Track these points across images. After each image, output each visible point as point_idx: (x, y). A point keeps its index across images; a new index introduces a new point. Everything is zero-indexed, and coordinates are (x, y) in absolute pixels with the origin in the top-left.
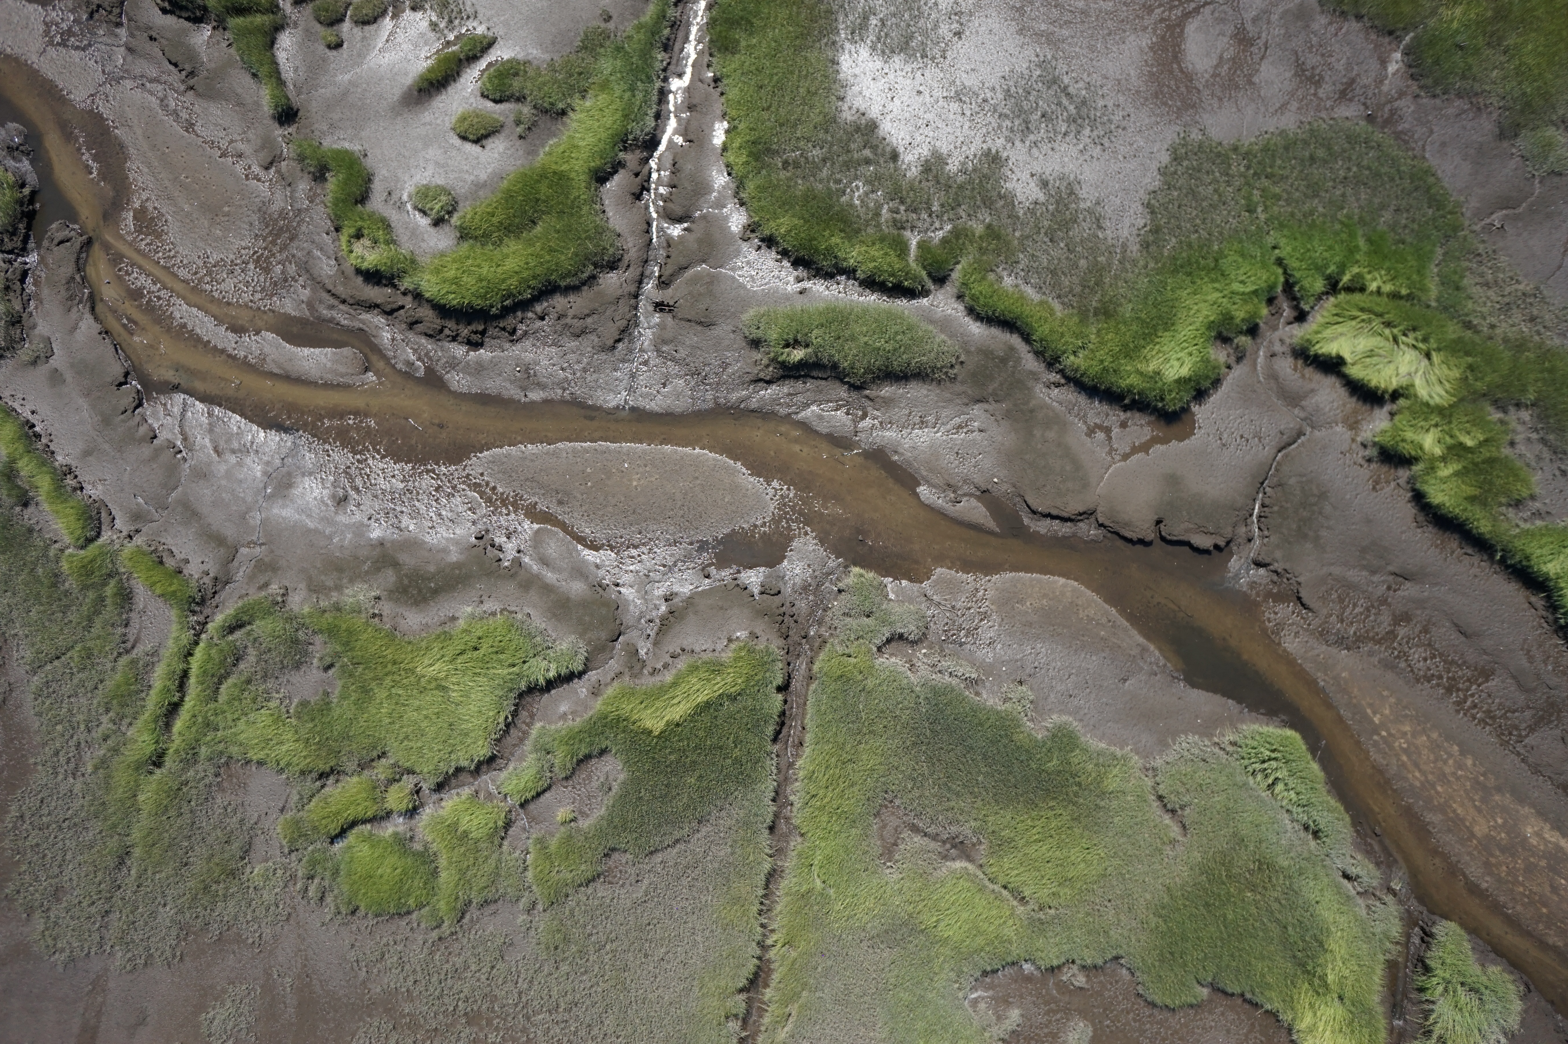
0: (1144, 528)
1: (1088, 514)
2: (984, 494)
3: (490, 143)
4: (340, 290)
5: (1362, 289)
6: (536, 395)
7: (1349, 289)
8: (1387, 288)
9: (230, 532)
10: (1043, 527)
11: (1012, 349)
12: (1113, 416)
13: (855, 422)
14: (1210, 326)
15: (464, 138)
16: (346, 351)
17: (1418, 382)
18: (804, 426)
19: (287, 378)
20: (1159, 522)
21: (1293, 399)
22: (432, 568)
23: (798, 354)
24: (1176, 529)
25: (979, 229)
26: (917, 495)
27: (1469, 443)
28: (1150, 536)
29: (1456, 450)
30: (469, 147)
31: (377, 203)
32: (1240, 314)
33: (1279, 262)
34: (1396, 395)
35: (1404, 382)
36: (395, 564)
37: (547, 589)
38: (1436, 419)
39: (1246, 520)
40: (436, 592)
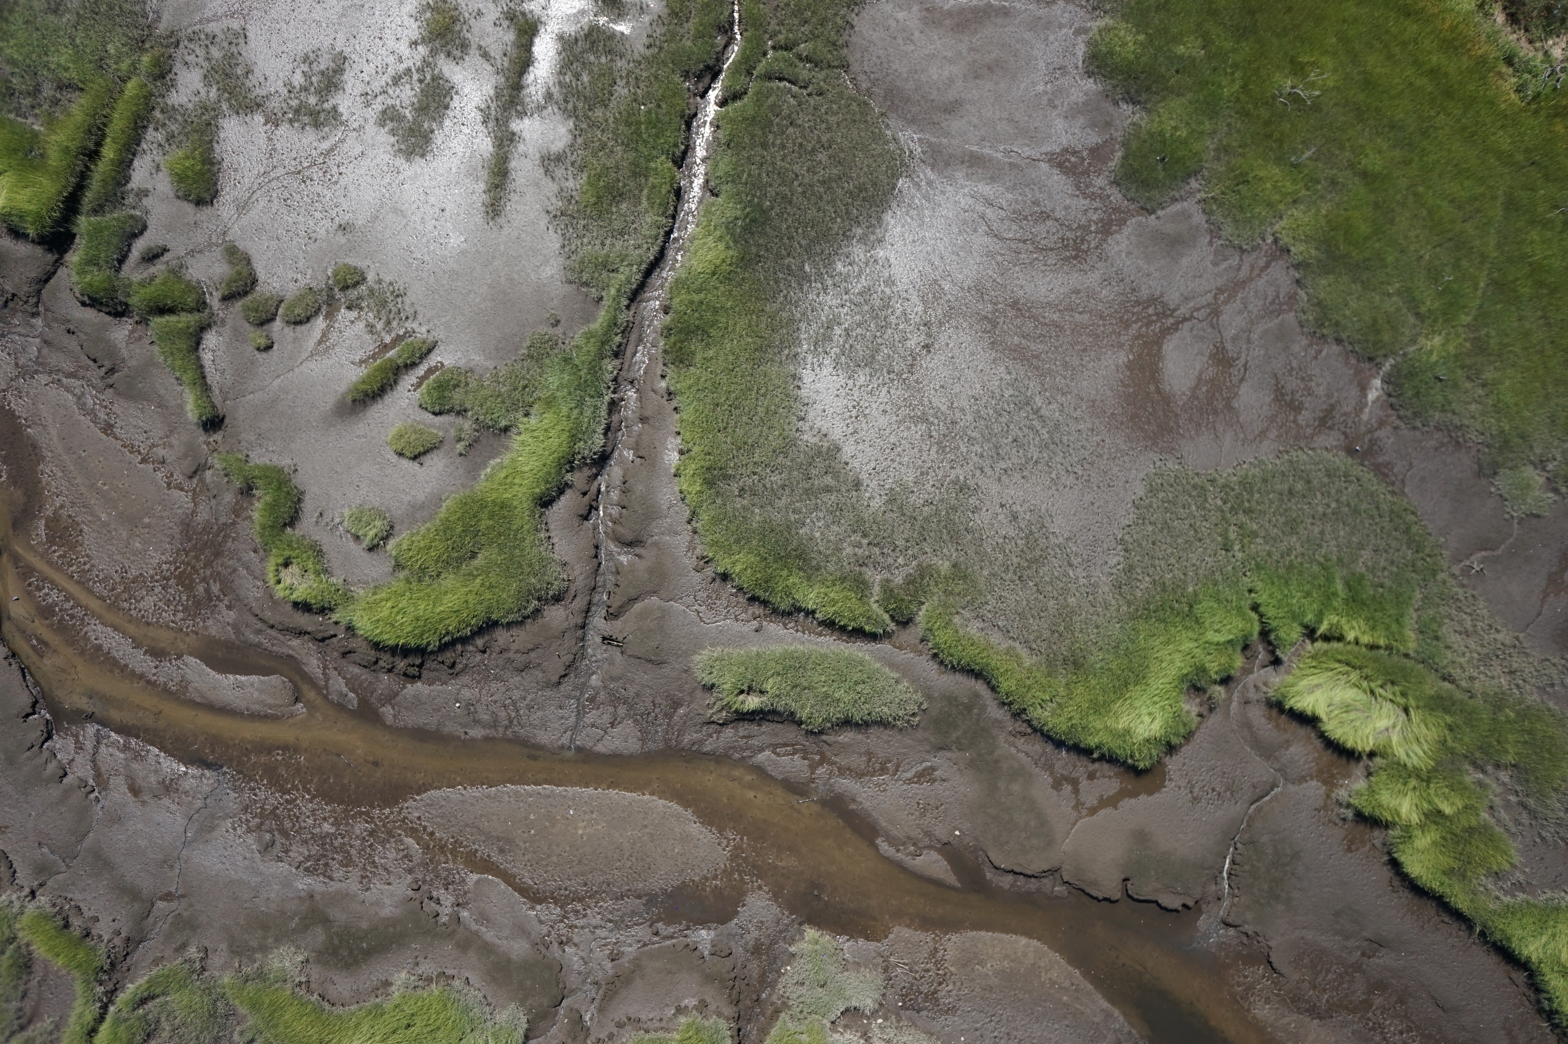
0: (1110, 887)
1: (1054, 871)
2: (947, 849)
3: (427, 460)
4: (268, 615)
5: (1340, 638)
6: (476, 733)
7: (1326, 638)
8: (1365, 639)
9: (146, 884)
10: (1006, 881)
11: (977, 695)
12: (1081, 767)
13: (813, 768)
14: (1183, 678)
15: (401, 454)
16: (275, 679)
17: (1395, 738)
18: (759, 770)
19: (211, 708)
20: (1126, 880)
21: (1267, 752)
22: (364, 925)
23: (753, 702)
24: (1145, 889)
25: (945, 567)
26: (876, 847)
27: (1447, 810)
28: (1117, 895)
29: (1434, 816)
30: (405, 463)
31: (307, 526)
32: (1213, 667)
33: (1255, 608)
34: (1372, 755)
35: (1382, 739)
36: (326, 921)
37: (487, 949)
38: (1413, 782)
39: (1216, 879)
40: (368, 954)
